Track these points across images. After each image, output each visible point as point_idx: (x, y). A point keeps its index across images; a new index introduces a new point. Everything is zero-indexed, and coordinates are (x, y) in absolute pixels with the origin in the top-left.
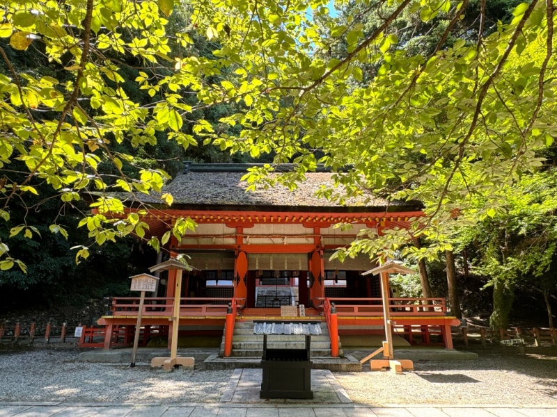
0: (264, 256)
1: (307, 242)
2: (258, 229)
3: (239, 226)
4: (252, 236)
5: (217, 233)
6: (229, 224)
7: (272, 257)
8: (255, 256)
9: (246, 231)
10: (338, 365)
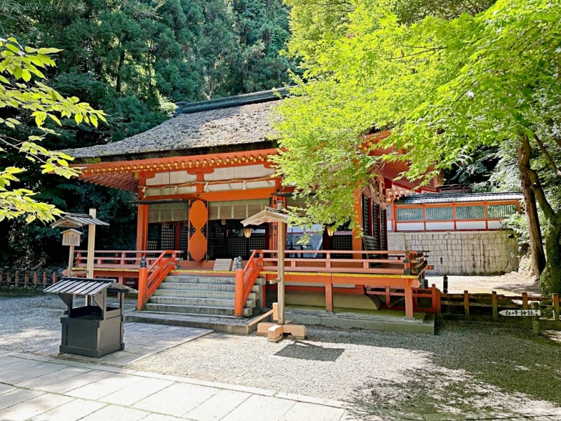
0: (226, 204)
1: (268, 185)
2: (219, 174)
3: (199, 171)
4: (211, 182)
5: (180, 182)
6: (190, 171)
7: (233, 205)
8: (216, 205)
9: (207, 177)
10: (224, 325)
